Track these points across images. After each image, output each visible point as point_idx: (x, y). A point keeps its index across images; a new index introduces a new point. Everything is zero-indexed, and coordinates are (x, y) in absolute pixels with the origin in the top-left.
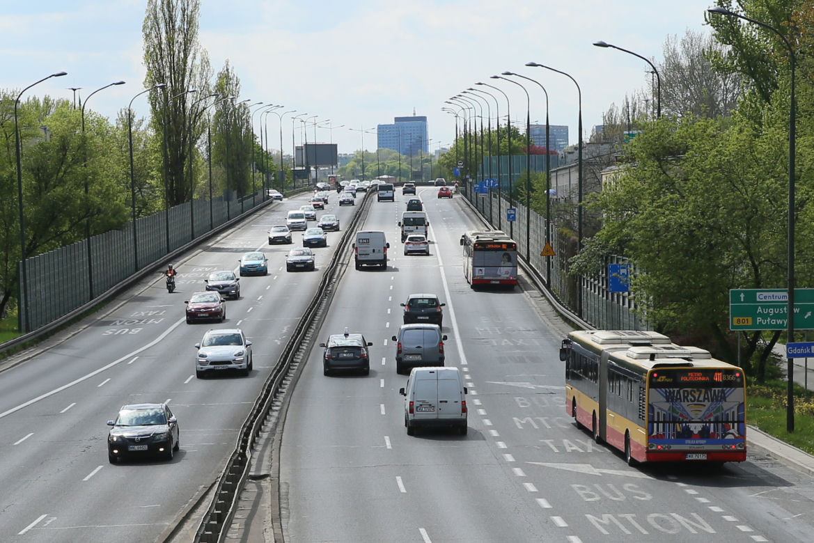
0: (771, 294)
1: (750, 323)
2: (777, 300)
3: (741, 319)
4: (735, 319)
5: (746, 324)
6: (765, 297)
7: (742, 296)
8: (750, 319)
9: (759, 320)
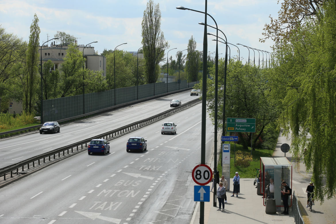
0: (240, 120)
1: (233, 129)
2: (243, 122)
3: (230, 128)
4: (228, 128)
5: (232, 130)
6: (239, 121)
7: (231, 120)
8: (233, 128)
9: (236, 128)
